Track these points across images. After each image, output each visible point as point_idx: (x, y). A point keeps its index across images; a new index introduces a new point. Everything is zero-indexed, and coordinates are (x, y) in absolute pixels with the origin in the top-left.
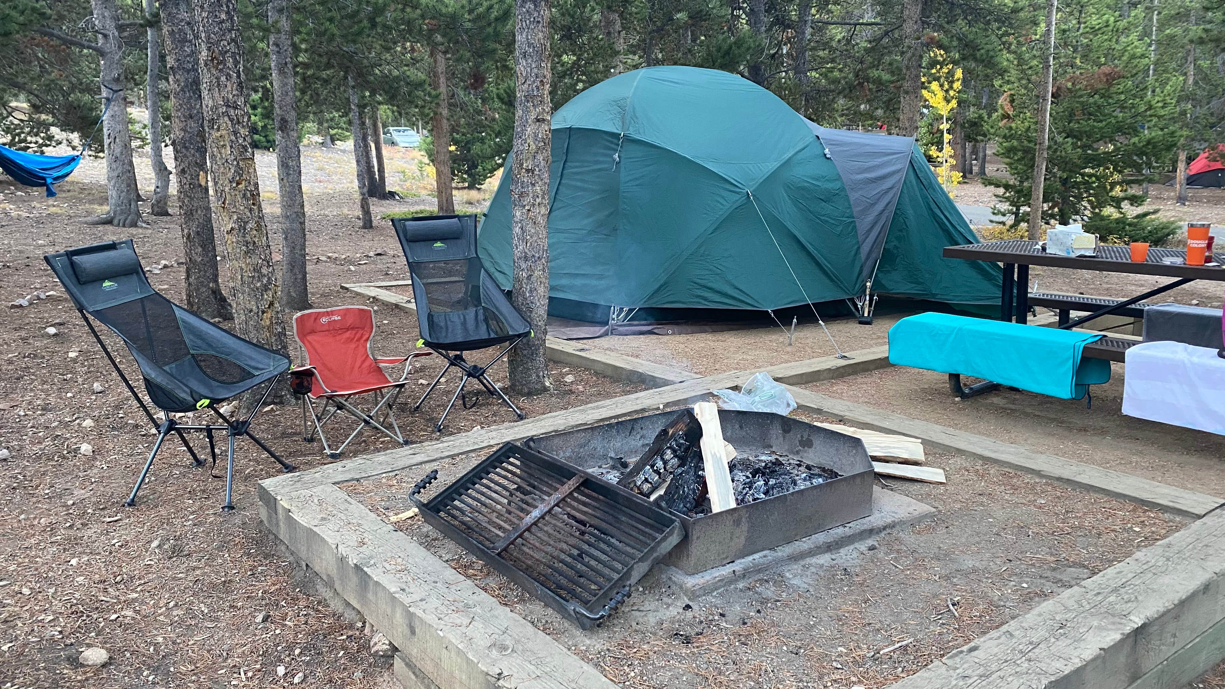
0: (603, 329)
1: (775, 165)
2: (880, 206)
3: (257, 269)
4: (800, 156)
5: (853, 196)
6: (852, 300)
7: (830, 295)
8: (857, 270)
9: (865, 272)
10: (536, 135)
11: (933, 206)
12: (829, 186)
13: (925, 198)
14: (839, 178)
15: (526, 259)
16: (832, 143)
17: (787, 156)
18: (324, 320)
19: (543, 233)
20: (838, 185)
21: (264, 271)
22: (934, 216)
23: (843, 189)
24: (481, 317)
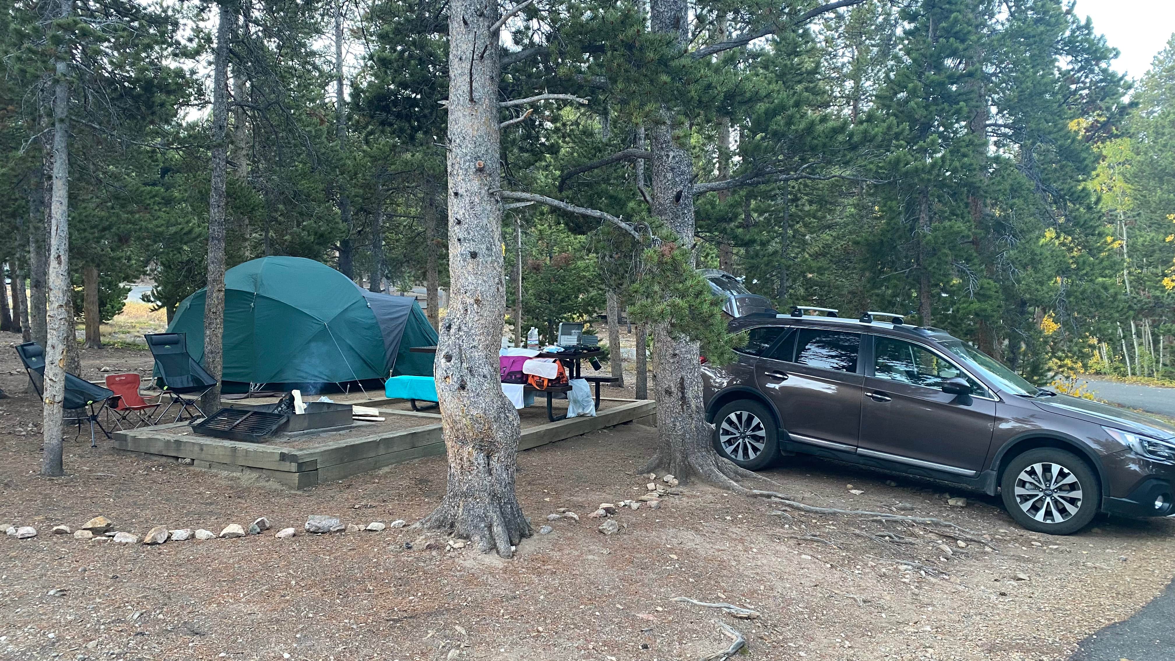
0: (246, 395)
1: (340, 310)
2: (396, 332)
3: (73, 359)
4: (353, 306)
5: (382, 327)
6: (383, 379)
7: (371, 376)
8: (385, 363)
9: (389, 365)
10: (218, 297)
11: (423, 332)
12: (370, 321)
13: (419, 328)
14: (375, 317)
15: (212, 353)
16: (371, 300)
17: (346, 307)
18: (117, 379)
19: (220, 341)
20: (375, 321)
21: (76, 359)
22: (425, 337)
23: (377, 323)
24: (190, 379)
